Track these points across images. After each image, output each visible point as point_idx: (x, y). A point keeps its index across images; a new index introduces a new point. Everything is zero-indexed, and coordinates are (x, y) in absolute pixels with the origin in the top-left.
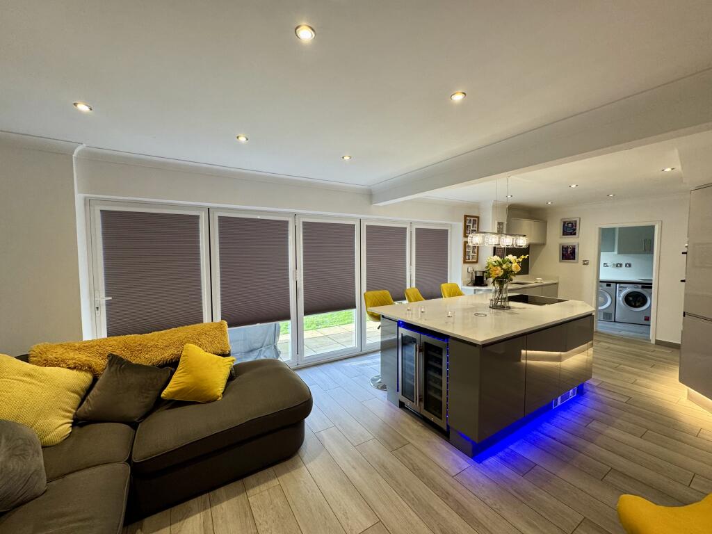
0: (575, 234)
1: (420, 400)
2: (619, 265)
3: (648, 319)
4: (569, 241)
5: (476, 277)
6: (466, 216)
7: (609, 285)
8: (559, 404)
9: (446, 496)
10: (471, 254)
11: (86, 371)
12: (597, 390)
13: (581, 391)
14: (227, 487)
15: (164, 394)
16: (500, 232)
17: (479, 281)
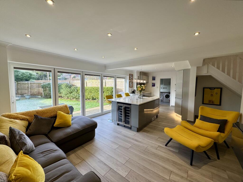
0: (155, 80)
1: (124, 121)
2: (164, 88)
3: (170, 101)
4: (154, 82)
5: (132, 91)
6: (130, 74)
7: (162, 93)
8: (153, 120)
9: (133, 139)
10: (131, 85)
11: (26, 120)
12: (160, 116)
13: (157, 116)
14: (78, 148)
15: (55, 125)
16: (138, 79)
17: (133, 92)
